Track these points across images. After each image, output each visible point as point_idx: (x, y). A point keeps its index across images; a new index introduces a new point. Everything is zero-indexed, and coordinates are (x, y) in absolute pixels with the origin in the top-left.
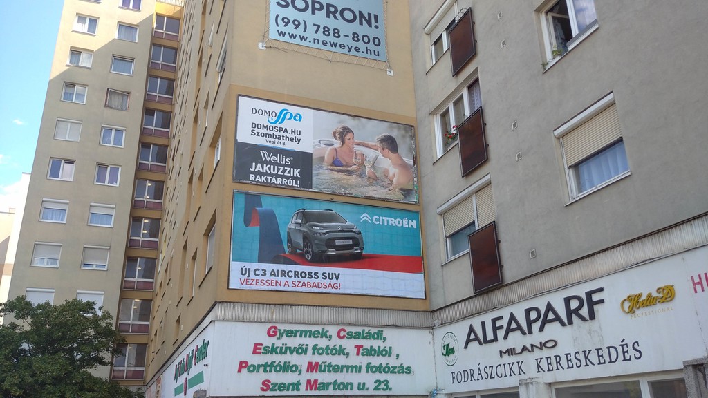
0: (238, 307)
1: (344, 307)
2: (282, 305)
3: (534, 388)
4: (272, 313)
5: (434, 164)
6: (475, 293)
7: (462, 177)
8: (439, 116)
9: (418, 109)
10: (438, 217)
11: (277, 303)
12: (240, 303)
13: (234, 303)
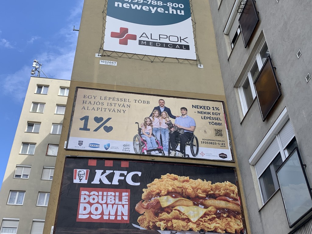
5: (241, 124)
6: (291, 227)
7: (264, 121)
8: (242, 87)
9: (225, 90)
10: (251, 167)
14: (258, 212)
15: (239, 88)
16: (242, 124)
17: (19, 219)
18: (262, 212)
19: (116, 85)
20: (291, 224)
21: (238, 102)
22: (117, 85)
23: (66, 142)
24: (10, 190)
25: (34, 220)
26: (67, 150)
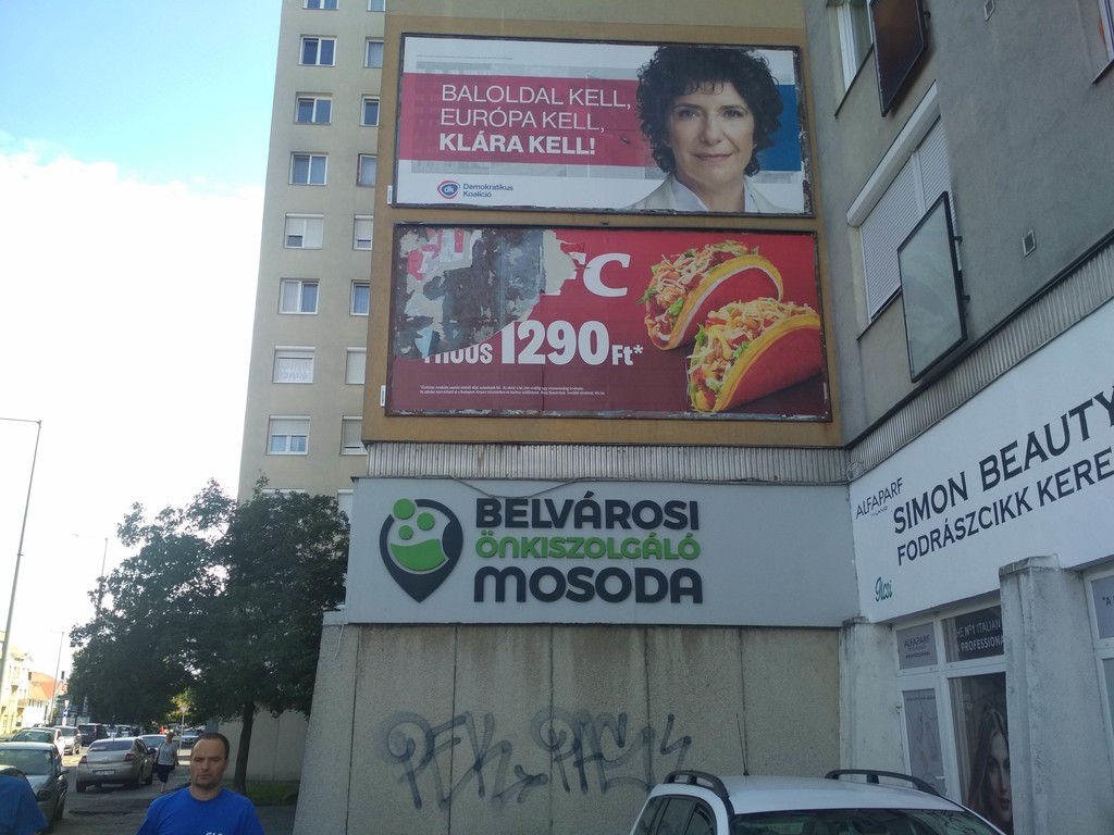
0: (411, 450)
1: (635, 445)
2: (500, 444)
3: (1032, 583)
4: (480, 461)
5: (836, 115)
6: (914, 381)
7: (884, 115)
8: (848, 6)
9: (806, 10)
10: (851, 232)
11: (488, 440)
12: (411, 442)
13: (400, 442)
14: (853, 342)
15: (838, 9)
16: (840, 116)
17: (313, 348)
18: (863, 342)
19: (503, 17)
20: (917, 373)
21: (835, 51)
22: (506, 20)
23: (390, 188)
24: (282, 279)
25: (349, 349)
26: (396, 206)
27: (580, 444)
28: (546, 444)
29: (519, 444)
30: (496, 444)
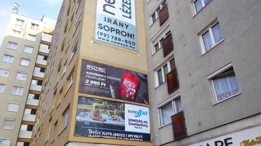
6: (174, 140)
7: (168, 94)
8: (157, 71)
9: (148, 69)
10: (157, 109)
11: (93, 142)
12: (78, 142)
13: (76, 142)
14: (158, 129)
15: (155, 71)
16: (156, 89)
21: (155, 78)
27: (110, 144)
28: (104, 144)
29: (99, 144)
30: (95, 143)
